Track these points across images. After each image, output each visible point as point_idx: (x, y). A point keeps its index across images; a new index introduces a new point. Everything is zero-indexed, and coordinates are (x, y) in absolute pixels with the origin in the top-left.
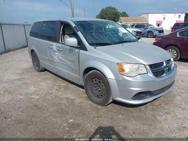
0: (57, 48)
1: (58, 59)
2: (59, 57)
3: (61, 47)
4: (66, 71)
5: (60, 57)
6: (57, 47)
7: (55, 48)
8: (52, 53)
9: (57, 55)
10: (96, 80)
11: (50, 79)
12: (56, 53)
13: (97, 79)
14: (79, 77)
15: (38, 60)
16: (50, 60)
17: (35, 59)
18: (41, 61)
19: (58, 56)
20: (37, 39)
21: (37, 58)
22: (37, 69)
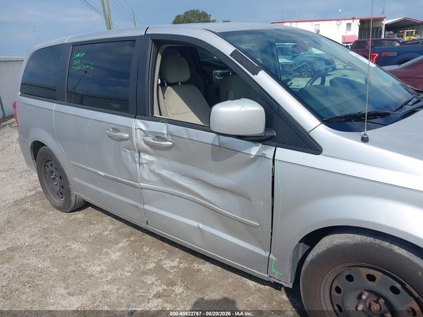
0: (150, 139)
1: (154, 178)
2: (157, 171)
3: (170, 134)
4: (195, 224)
5: (164, 173)
6: (146, 133)
7: (138, 138)
8: (127, 155)
9: (149, 163)
10: (371, 278)
11: (117, 243)
12: (145, 157)
13: (377, 274)
14: (265, 254)
15: (63, 177)
16: (120, 181)
17: (47, 170)
18: (74, 179)
19: (154, 167)
20: (54, 106)
21: (59, 168)
22: (59, 201)
